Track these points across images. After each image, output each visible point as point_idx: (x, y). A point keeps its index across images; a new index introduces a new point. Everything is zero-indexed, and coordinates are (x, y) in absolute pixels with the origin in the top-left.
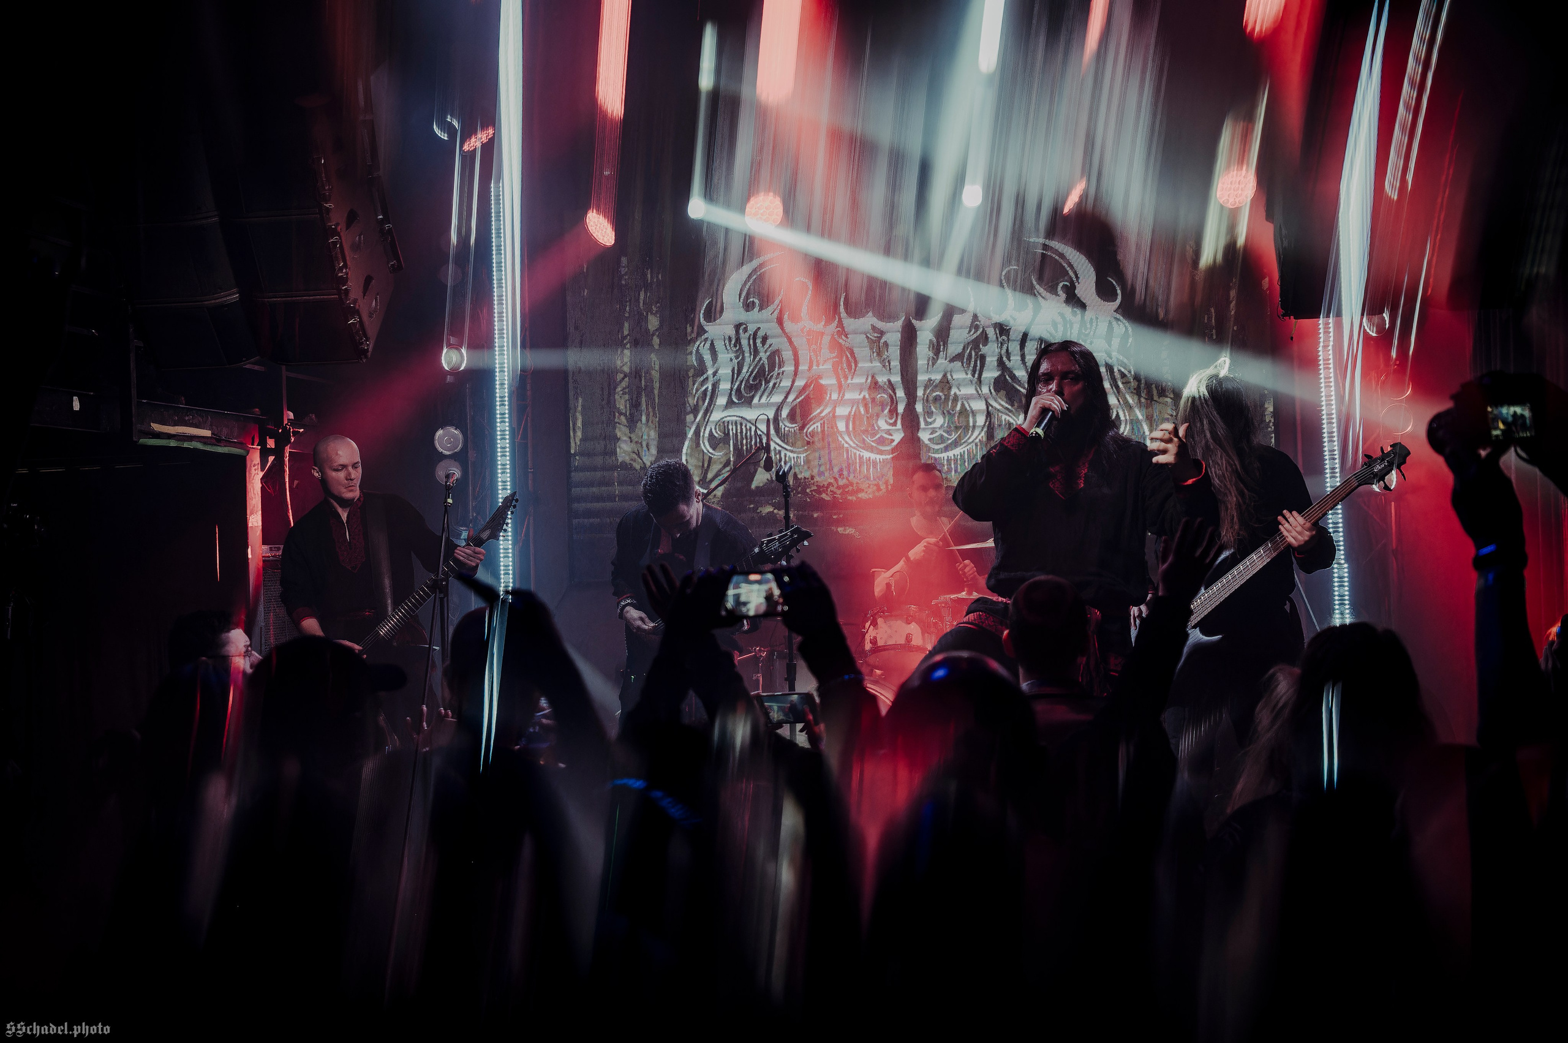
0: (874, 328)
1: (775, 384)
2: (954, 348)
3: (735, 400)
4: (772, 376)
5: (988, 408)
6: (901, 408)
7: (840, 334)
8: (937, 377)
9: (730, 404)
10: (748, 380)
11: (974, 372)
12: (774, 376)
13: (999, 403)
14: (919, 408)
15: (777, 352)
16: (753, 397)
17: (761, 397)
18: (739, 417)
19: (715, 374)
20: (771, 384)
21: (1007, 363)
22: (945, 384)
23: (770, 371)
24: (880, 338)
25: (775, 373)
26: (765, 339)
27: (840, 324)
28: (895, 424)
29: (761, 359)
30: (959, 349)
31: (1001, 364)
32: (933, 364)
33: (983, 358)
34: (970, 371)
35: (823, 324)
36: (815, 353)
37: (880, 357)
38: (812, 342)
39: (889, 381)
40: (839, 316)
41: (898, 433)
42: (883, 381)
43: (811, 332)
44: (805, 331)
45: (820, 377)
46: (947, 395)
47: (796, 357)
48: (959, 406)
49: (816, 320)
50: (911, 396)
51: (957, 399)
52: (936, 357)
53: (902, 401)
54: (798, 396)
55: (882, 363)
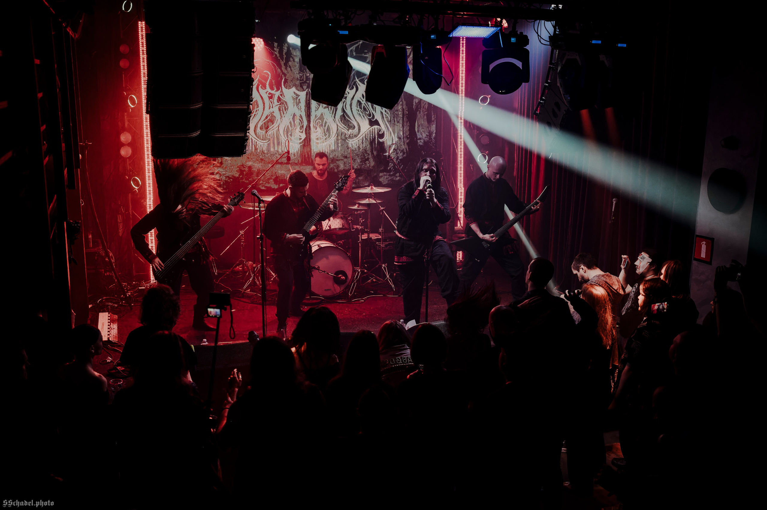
0: (295, 93)
1: (255, 115)
5: (337, 127)
6: (305, 127)
7: (281, 95)
8: (319, 115)
11: (333, 113)
12: (255, 112)
13: (341, 125)
14: (312, 125)
15: (256, 101)
21: (345, 110)
22: (322, 117)
23: (253, 110)
24: (297, 98)
25: (255, 110)
27: (281, 91)
28: (302, 132)
31: (343, 111)
32: (318, 109)
33: (336, 108)
34: (331, 112)
35: (275, 91)
36: (272, 103)
37: (297, 105)
38: (270, 98)
39: (300, 115)
40: (282, 88)
41: (303, 136)
42: (298, 115)
43: (270, 93)
44: (268, 93)
45: (273, 112)
46: (322, 122)
47: (264, 104)
48: (327, 126)
49: (272, 89)
50: (309, 121)
51: (326, 123)
52: (319, 106)
53: (305, 123)
54: (264, 120)
55: (298, 108)
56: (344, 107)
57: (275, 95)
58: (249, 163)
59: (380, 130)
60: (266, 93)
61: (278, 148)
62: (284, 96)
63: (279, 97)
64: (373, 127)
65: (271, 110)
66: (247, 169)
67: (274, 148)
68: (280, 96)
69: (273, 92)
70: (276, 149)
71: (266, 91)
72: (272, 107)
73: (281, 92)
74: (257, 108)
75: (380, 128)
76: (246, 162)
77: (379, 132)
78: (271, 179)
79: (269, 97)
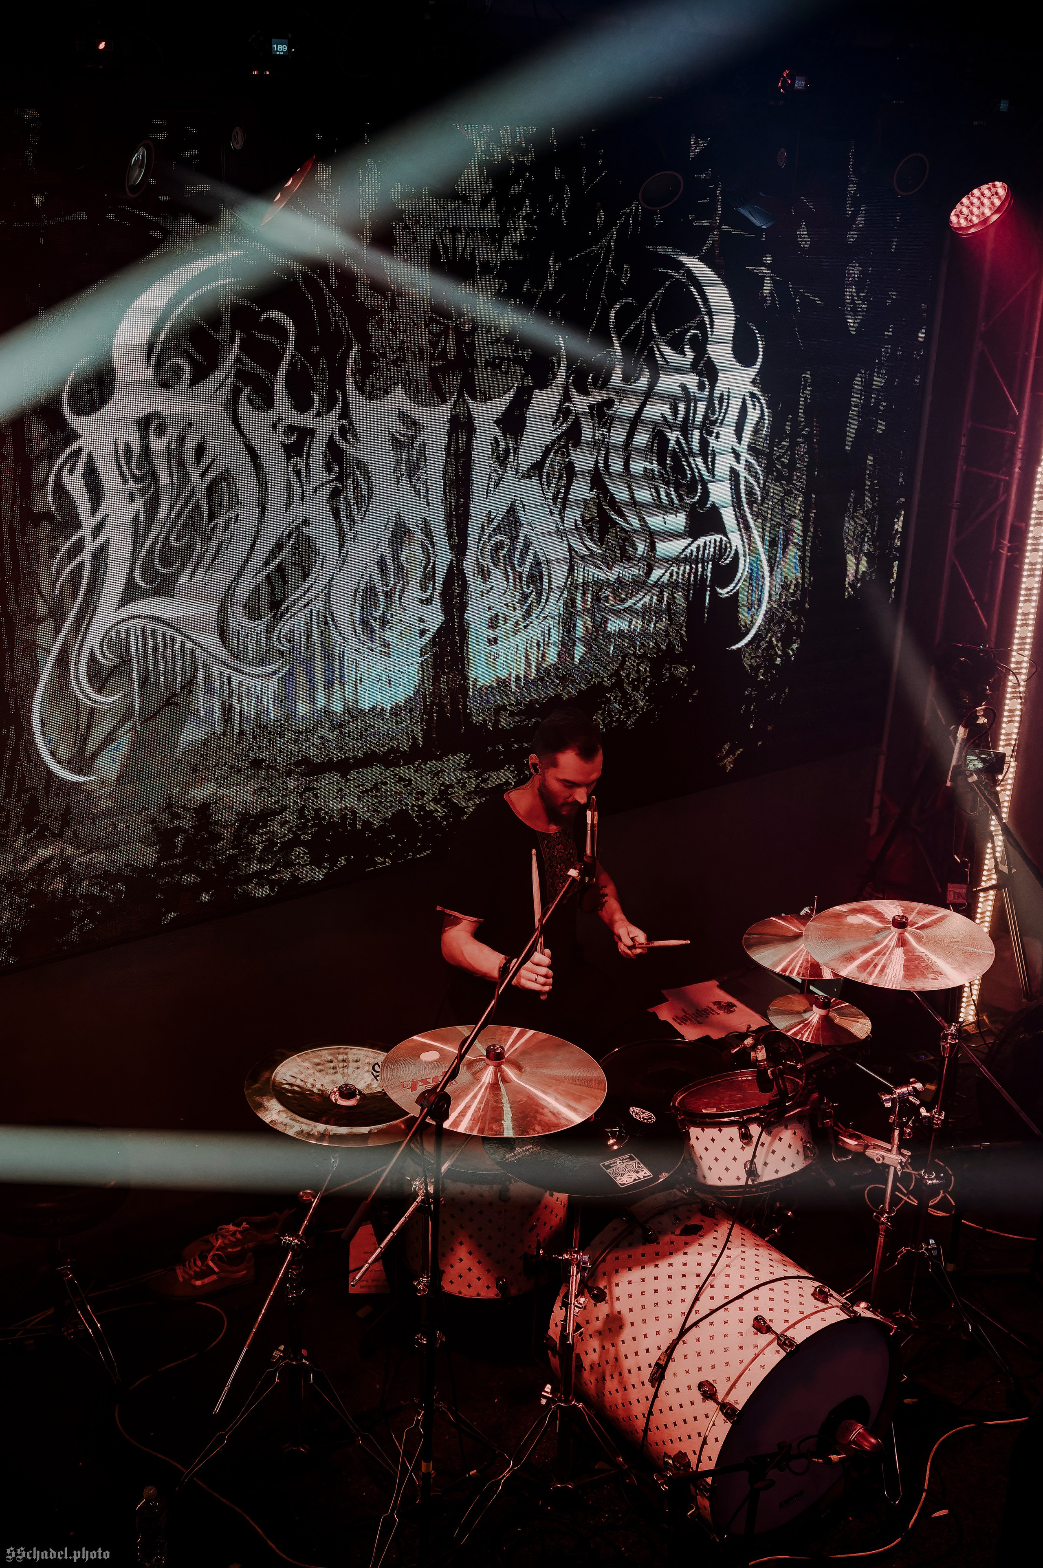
0: (403, 417)
1: (220, 545)
2: (528, 454)
3: (139, 581)
4: (215, 526)
5: (571, 556)
7: (343, 431)
8: (500, 510)
9: (131, 593)
10: (167, 538)
11: (556, 495)
12: (220, 527)
13: (585, 546)
14: (469, 565)
15: (226, 477)
16: (177, 575)
17: (193, 574)
18: (147, 617)
19: (98, 529)
20: (214, 544)
22: (512, 519)
23: (212, 516)
24: (413, 439)
25: (220, 521)
26: (200, 450)
27: (345, 413)
28: (431, 601)
29: (193, 491)
30: (537, 456)
31: (595, 477)
32: (496, 485)
33: (570, 471)
34: (550, 495)
35: (314, 411)
36: (298, 473)
37: (410, 476)
38: (293, 450)
39: (425, 521)
40: (345, 395)
41: (435, 617)
42: (412, 522)
43: (291, 429)
44: (280, 429)
45: (306, 522)
46: (514, 539)
47: (263, 485)
48: (529, 559)
49: (302, 404)
50: (459, 549)
51: (527, 544)
52: (500, 471)
53: (444, 557)
54: (266, 564)
55: (414, 487)
56: (601, 465)
57: (312, 432)
58: (202, 793)
59: (722, 550)
60: (274, 426)
61: (329, 697)
62: (355, 436)
63: (331, 444)
64: (701, 541)
65: (299, 511)
66: (187, 824)
67: (313, 701)
68: (337, 437)
69: (306, 420)
70: (321, 702)
71: (271, 415)
72: (303, 497)
73: (340, 418)
74: (230, 508)
75: (724, 539)
76: (185, 786)
77: (720, 559)
78: (299, 843)
79: (284, 445)
